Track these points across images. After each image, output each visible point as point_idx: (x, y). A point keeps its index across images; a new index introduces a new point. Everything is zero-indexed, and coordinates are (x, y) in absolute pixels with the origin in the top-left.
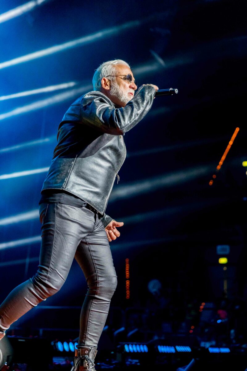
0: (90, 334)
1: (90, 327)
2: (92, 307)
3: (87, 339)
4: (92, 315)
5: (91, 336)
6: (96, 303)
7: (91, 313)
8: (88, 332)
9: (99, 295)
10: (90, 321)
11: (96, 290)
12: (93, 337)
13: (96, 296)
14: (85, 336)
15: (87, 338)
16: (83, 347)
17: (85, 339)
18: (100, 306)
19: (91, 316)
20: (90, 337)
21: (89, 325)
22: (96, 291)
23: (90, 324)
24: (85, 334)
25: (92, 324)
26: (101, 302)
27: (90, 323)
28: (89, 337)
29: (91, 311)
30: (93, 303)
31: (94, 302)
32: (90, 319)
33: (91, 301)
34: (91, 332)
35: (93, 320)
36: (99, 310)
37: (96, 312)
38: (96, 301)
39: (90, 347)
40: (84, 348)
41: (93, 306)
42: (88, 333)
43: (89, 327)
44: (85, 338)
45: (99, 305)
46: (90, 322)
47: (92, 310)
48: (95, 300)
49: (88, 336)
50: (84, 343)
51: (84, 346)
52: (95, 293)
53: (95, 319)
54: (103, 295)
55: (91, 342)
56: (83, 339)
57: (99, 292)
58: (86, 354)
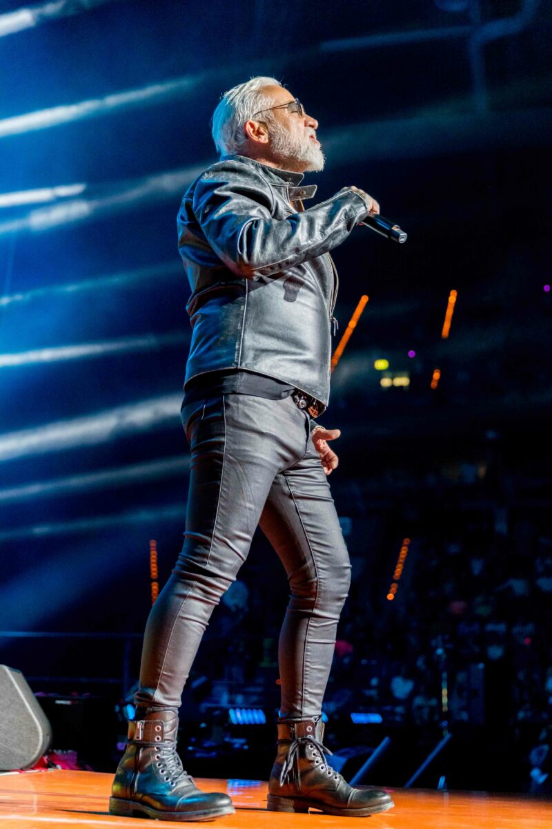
0: (310, 690)
1: (308, 676)
2: (309, 635)
3: (306, 702)
4: (309, 651)
5: (312, 695)
6: (315, 624)
7: (309, 647)
8: (306, 688)
9: (322, 609)
10: (308, 664)
11: (314, 599)
12: (315, 697)
13: (316, 611)
14: (299, 697)
15: (305, 700)
16: (300, 720)
17: (300, 702)
18: (324, 630)
19: (309, 653)
20: (310, 697)
21: (307, 673)
22: (314, 602)
23: (306, 671)
24: (300, 693)
25: (312, 670)
26: (326, 622)
27: (308, 669)
28: (310, 699)
29: (308, 642)
30: (311, 626)
31: (312, 624)
32: (308, 660)
33: (306, 621)
34: (311, 688)
35: (314, 661)
36: (322, 638)
37: (317, 645)
38: (316, 622)
39: (312, 719)
40: (301, 722)
41: (311, 633)
42: (306, 690)
43: (306, 678)
44: (302, 700)
45: (322, 629)
46: (308, 667)
47: (310, 640)
48: (313, 618)
49: (307, 696)
50: (301, 713)
51: (300, 718)
52: (313, 605)
53: (317, 660)
54: (328, 608)
55: (313, 707)
56: (297, 703)
57: (321, 602)
58: (309, 733)
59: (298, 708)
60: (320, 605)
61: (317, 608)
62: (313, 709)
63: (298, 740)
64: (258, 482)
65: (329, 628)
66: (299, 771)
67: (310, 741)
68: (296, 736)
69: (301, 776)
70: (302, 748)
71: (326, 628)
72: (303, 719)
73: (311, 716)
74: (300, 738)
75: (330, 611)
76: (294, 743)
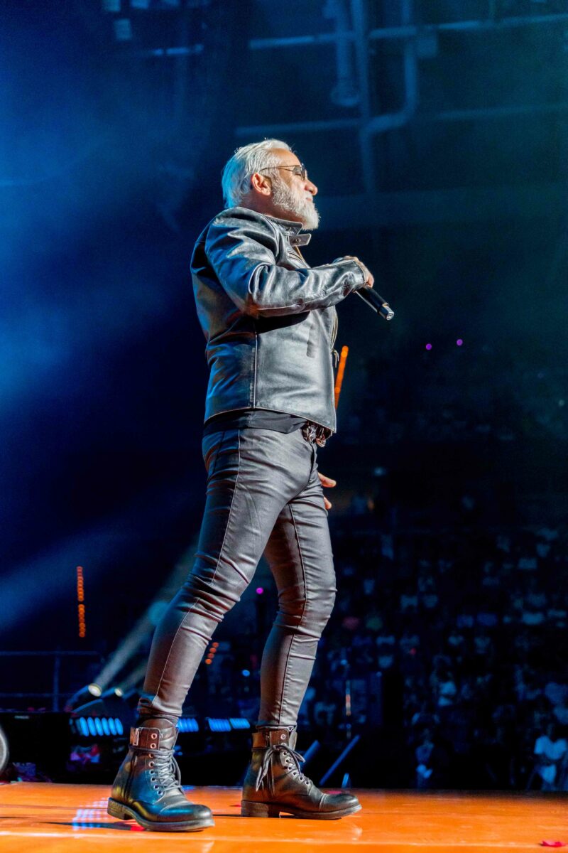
4: (291, 664)
5: (290, 706)
6: (298, 640)
7: (291, 661)
12: (292, 708)
17: (278, 711)
18: (305, 647)
20: (288, 707)
21: (287, 684)
26: (307, 639)
29: (291, 656)
30: (294, 641)
35: (294, 673)
36: (304, 654)
42: (284, 701)
47: (292, 654)
48: (297, 635)
51: (277, 726)
52: (299, 623)
53: (297, 673)
54: (312, 626)
55: (289, 717)
56: (275, 712)
57: (306, 621)
58: (282, 741)
59: (276, 717)
60: (306, 623)
61: (301, 625)
62: (290, 719)
63: (273, 748)
64: (265, 510)
65: (311, 644)
66: (273, 777)
67: (285, 748)
68: (271, 744)
69: (275, 781)
70: (276, 754)
71: (308, 645)
72: (280, 727)
73: (288, 726)
74: (274, 746)
75: (314, 630)
76: (269, 750)
